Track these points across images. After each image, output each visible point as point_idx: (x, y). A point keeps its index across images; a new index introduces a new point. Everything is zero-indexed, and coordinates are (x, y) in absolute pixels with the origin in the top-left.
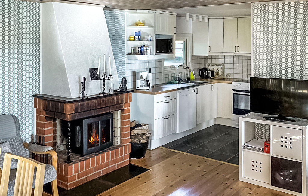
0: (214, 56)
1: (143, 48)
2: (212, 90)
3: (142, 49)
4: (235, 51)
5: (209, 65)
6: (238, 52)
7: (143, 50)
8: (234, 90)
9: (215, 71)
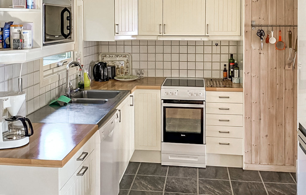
0: (121, 41)
1: (9, 29)
2: (131, 105)
3: (6, 31)
4: (160, 33)
5: (103, 57)
6: (164, 35)
7: (9, 36)
8: (165, 101)
9: (116, 67)
